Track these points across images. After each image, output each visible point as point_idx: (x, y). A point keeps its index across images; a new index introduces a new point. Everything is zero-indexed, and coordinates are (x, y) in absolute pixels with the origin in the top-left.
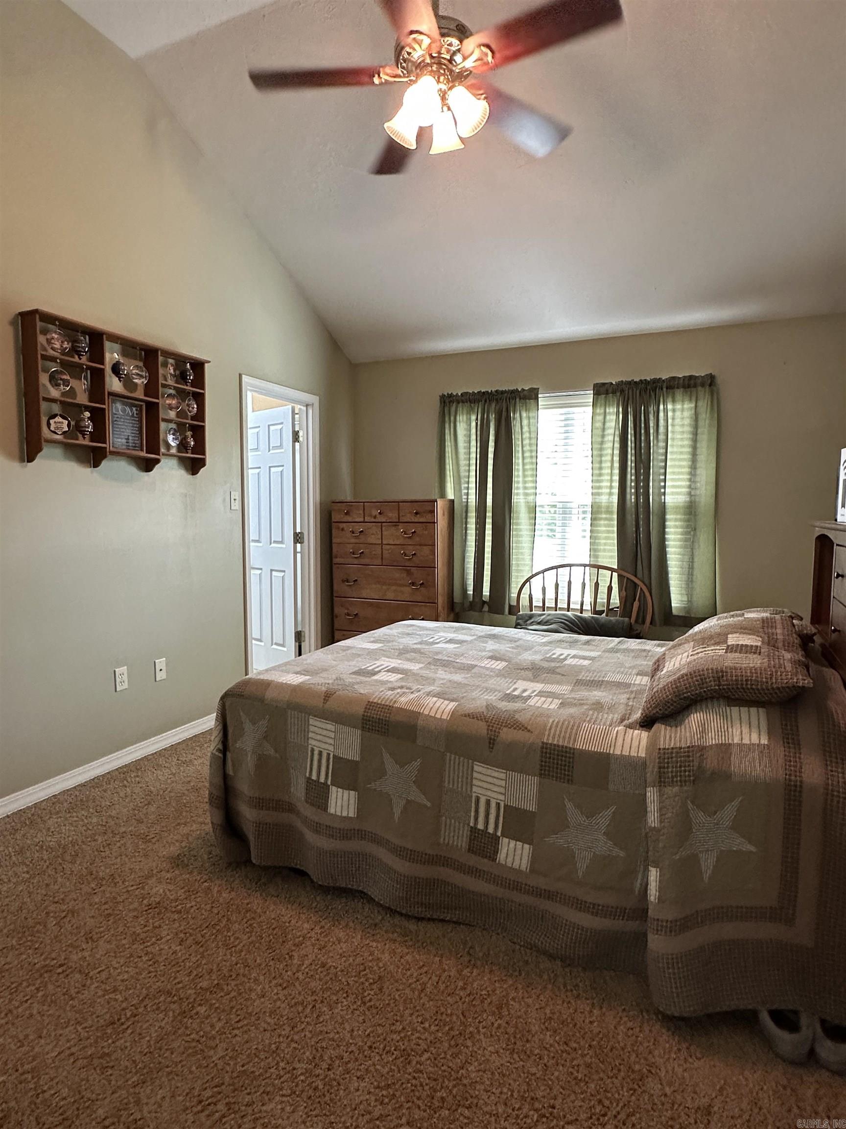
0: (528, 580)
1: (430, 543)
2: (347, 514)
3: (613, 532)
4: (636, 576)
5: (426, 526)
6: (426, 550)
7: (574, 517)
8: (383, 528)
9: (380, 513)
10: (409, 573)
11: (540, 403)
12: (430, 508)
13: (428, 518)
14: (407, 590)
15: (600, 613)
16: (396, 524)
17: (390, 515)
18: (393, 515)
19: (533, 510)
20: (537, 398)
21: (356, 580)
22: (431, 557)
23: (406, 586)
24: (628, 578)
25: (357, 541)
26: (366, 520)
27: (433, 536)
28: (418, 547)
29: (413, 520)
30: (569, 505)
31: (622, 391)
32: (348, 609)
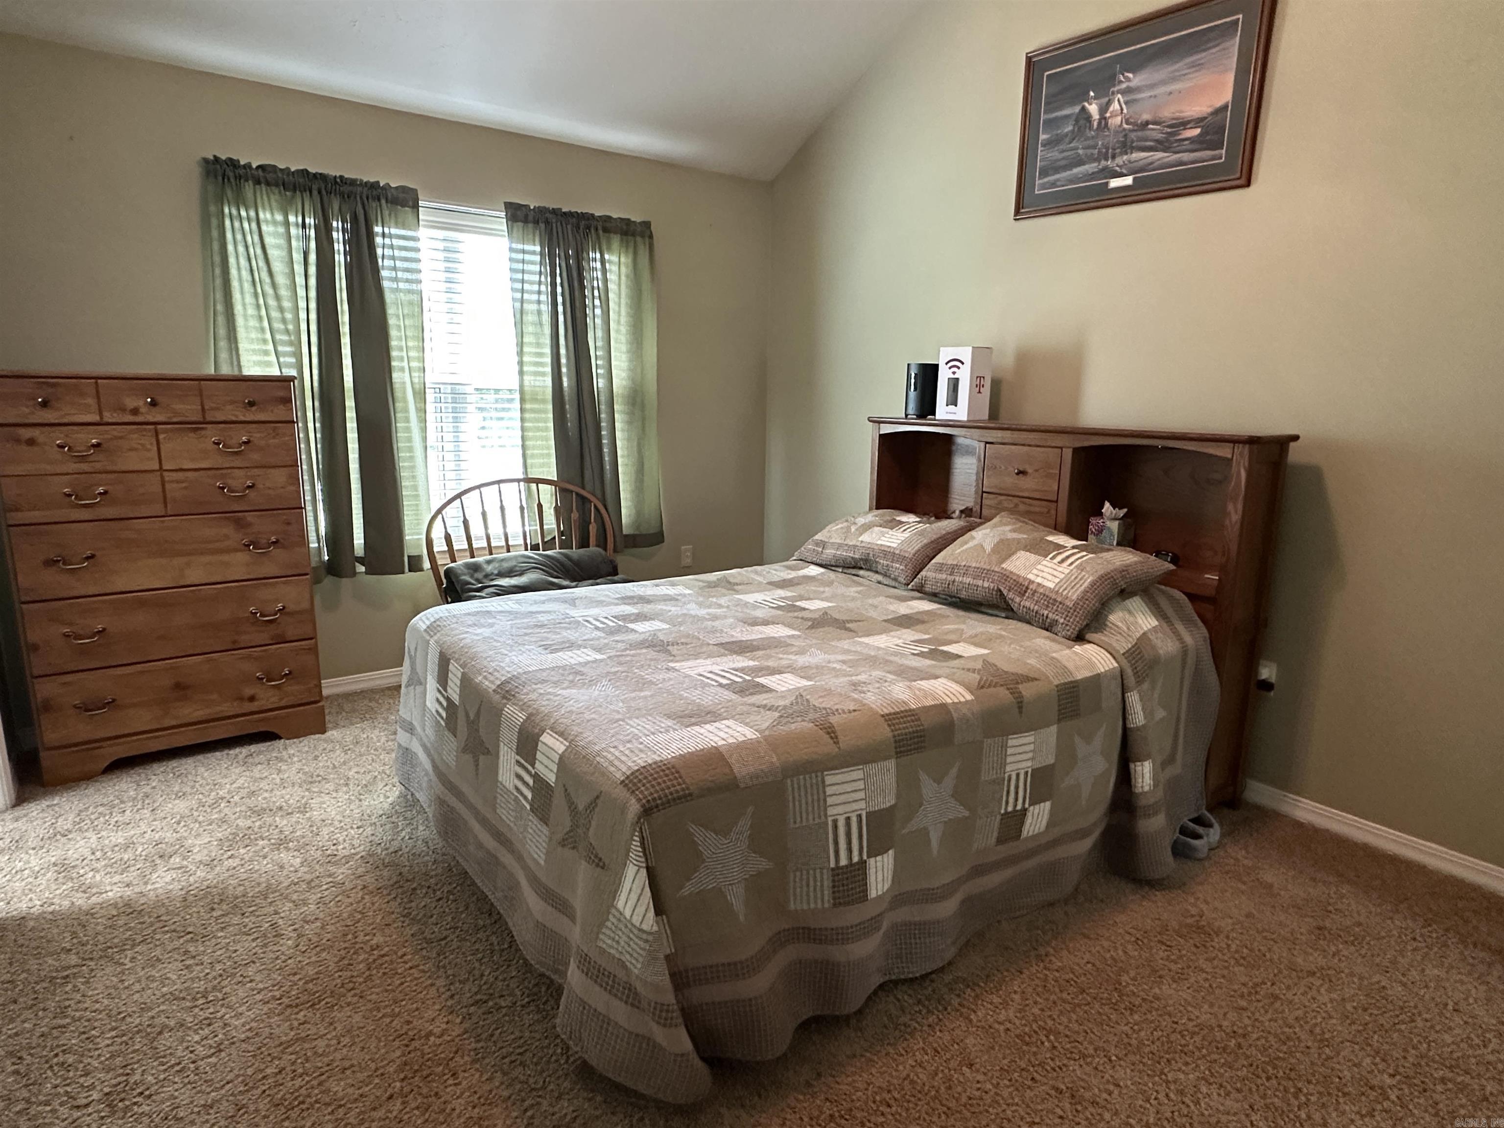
0: (439, 511)
1: (290, 463)
2: (45, 404)
3: (546, 429)
4: (583, 488)
5: (275, 429)
6: (279, 476)
7: (471, 408)
8: (161, 437)
9: (154, 404)
10: (240, 524)
11: (421, 217)
12: (281, 394)
13: (279, 413)
14: (242, 557)
15: (535, 547)
16: (197, 426)
17: (179, 407)
18: (189, 409)
19: (421, 395)
20: (416, 207)
21: (92, 557)
22: (293, 488)
23: (236, 550)
24: (577, 494)
25: (84, 467)
26: (106, 420)
27: (292, 449)
28: (256, 471)
29: (242, 418)
30: (461, 389)
31: (547, 222)
32: (70, 624)
